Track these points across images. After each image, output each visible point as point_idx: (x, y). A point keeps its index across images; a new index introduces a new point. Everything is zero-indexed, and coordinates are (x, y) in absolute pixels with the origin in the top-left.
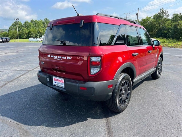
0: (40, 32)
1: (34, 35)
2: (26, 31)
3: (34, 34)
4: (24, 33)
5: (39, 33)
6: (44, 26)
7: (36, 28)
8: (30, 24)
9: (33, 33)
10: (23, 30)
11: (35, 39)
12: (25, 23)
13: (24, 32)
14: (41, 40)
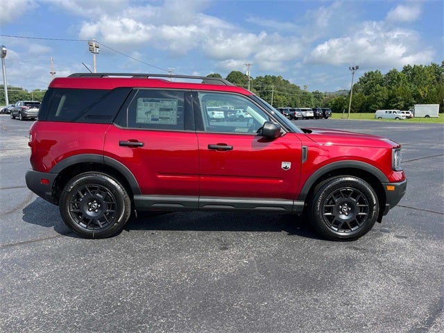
0: (419, 94)
1: (402, 104)
2: (384, 93)
3: (401, 101)
4: (379, 98)
5: (415, 99)
6: (438, 79)
7: (413, 85)
8: (398, 77)
9: (400, 98)
10: (376, 91)
11: (390, 112)
12: (389, 73)
13: (378, 95)
14: (408, 115)
